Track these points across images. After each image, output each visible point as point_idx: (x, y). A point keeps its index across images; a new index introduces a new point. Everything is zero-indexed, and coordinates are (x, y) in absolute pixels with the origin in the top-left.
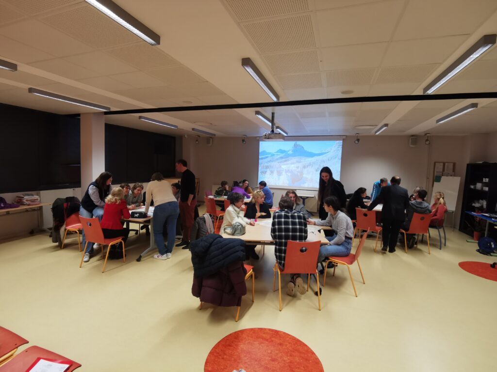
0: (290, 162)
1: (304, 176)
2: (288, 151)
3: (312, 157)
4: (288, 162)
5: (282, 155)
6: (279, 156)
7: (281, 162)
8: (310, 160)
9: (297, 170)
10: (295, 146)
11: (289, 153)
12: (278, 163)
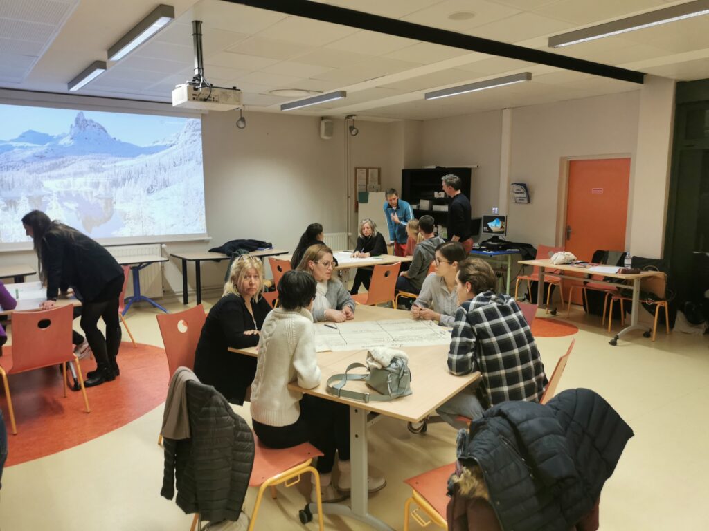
0: (69, 169)
1: (117, 207)
2: (60, 138)
4: (62, 171)
5: (39, 149)
6: (28, 153)
7: (38, 171)
9: (95, 194)
10: (81, 123)
11: (61, 142)
12: (30, 172)
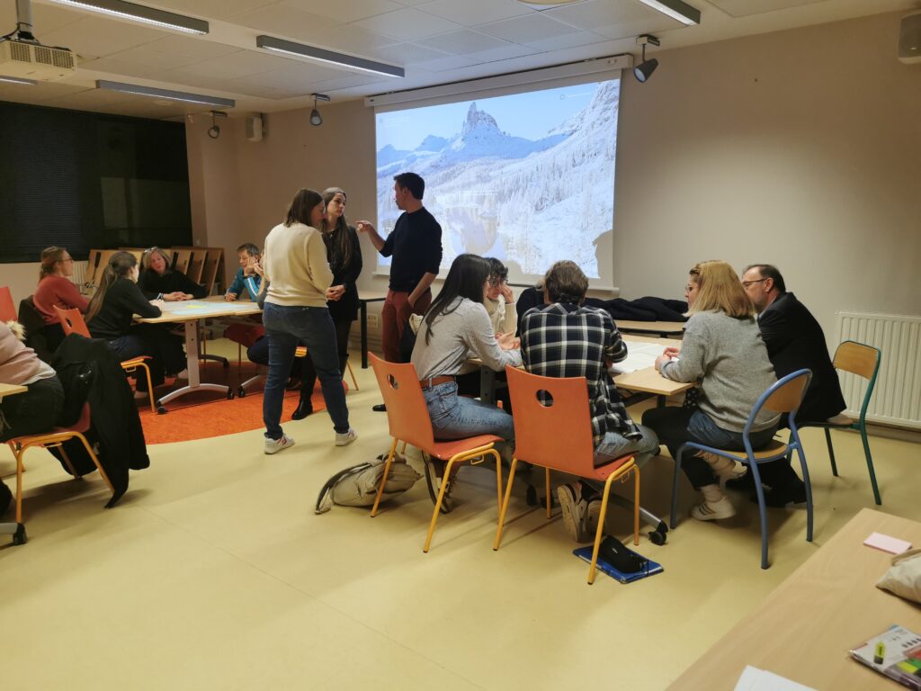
0: (459, 180)
1: (501, 230)
2: (453, 140)
3: (524, 156)
5: (435, 157)
8: (516, 168)
9: (479, 212)
10: (473, 117)
11: (454, 146)
